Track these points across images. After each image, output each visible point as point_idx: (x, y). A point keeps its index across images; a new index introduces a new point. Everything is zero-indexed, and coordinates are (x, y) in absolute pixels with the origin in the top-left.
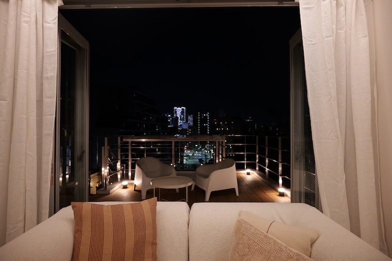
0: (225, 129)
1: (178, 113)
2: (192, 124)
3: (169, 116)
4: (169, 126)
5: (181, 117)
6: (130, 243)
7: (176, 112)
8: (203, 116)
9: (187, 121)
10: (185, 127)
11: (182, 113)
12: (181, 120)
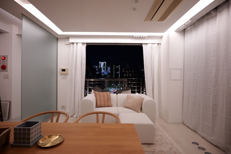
0: (129, 75)
1: (101, 65)
2: (110, 72)
3: (96, 67)
4: (97, 73)
5: (103, 68)
6: (106, 99)
7: (100, 65)
8: (116, 67)
9: (107, 70)
10: (106, 73)
11: (104, 65)
12: (103, 69)
